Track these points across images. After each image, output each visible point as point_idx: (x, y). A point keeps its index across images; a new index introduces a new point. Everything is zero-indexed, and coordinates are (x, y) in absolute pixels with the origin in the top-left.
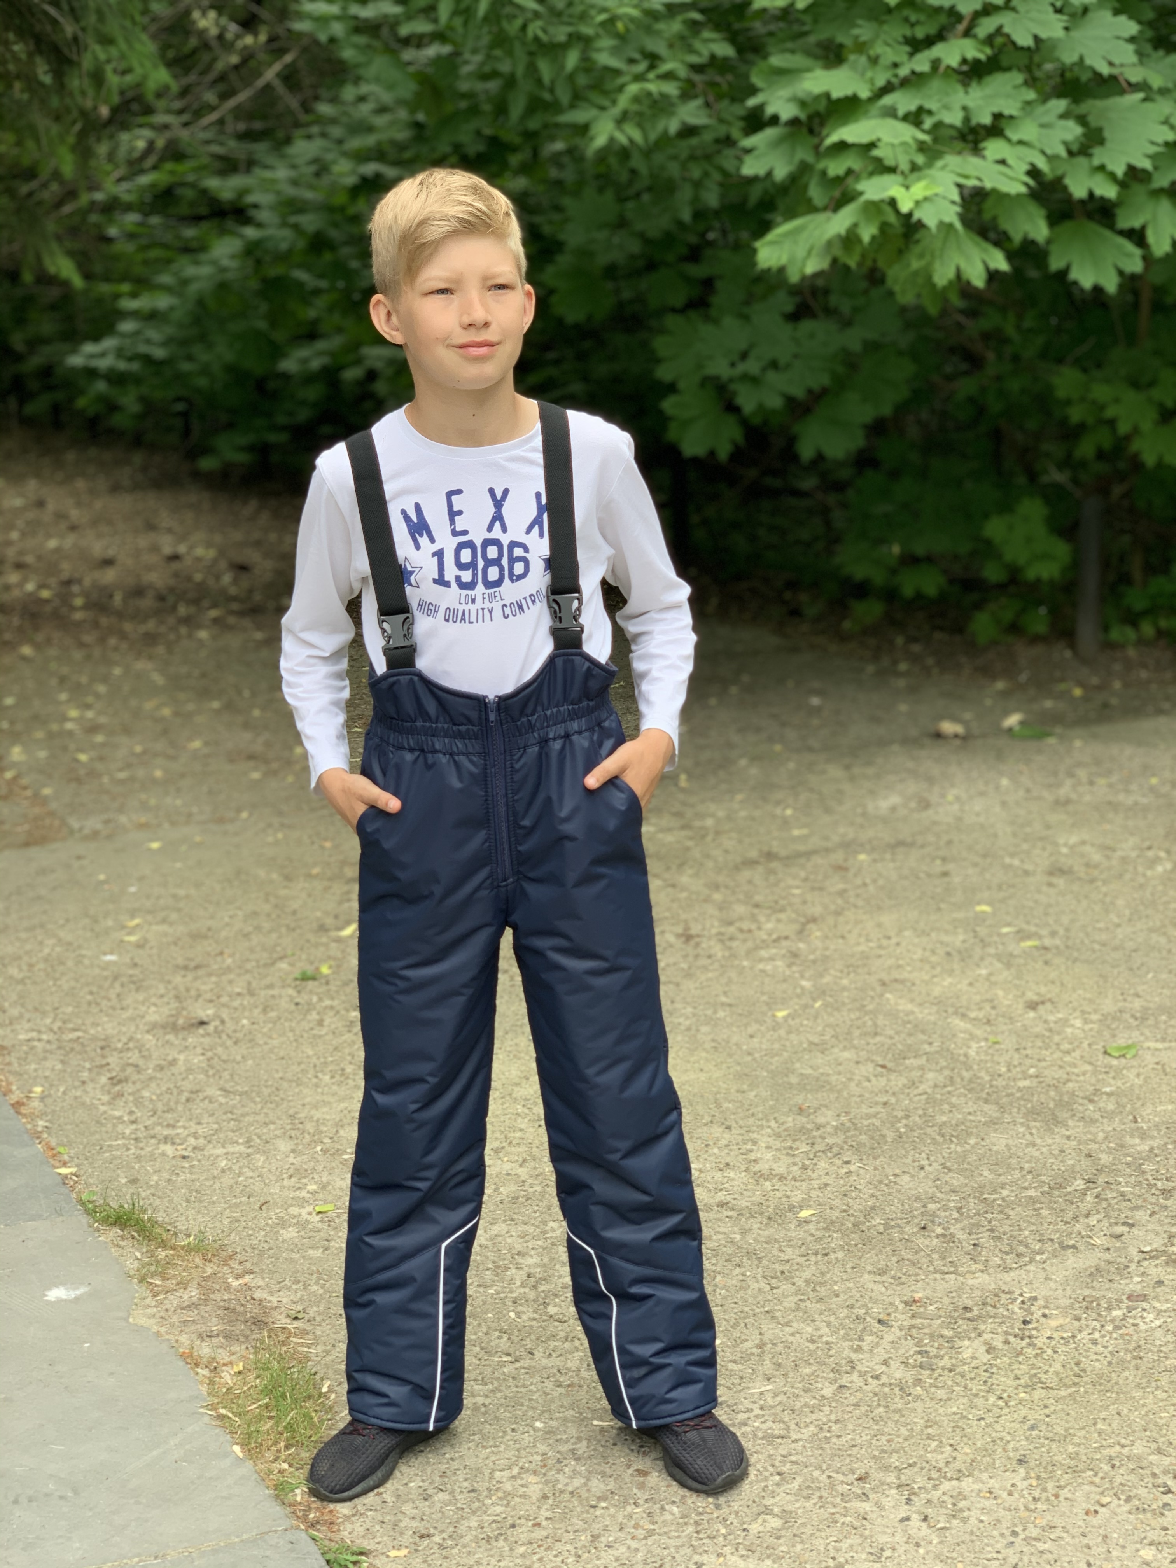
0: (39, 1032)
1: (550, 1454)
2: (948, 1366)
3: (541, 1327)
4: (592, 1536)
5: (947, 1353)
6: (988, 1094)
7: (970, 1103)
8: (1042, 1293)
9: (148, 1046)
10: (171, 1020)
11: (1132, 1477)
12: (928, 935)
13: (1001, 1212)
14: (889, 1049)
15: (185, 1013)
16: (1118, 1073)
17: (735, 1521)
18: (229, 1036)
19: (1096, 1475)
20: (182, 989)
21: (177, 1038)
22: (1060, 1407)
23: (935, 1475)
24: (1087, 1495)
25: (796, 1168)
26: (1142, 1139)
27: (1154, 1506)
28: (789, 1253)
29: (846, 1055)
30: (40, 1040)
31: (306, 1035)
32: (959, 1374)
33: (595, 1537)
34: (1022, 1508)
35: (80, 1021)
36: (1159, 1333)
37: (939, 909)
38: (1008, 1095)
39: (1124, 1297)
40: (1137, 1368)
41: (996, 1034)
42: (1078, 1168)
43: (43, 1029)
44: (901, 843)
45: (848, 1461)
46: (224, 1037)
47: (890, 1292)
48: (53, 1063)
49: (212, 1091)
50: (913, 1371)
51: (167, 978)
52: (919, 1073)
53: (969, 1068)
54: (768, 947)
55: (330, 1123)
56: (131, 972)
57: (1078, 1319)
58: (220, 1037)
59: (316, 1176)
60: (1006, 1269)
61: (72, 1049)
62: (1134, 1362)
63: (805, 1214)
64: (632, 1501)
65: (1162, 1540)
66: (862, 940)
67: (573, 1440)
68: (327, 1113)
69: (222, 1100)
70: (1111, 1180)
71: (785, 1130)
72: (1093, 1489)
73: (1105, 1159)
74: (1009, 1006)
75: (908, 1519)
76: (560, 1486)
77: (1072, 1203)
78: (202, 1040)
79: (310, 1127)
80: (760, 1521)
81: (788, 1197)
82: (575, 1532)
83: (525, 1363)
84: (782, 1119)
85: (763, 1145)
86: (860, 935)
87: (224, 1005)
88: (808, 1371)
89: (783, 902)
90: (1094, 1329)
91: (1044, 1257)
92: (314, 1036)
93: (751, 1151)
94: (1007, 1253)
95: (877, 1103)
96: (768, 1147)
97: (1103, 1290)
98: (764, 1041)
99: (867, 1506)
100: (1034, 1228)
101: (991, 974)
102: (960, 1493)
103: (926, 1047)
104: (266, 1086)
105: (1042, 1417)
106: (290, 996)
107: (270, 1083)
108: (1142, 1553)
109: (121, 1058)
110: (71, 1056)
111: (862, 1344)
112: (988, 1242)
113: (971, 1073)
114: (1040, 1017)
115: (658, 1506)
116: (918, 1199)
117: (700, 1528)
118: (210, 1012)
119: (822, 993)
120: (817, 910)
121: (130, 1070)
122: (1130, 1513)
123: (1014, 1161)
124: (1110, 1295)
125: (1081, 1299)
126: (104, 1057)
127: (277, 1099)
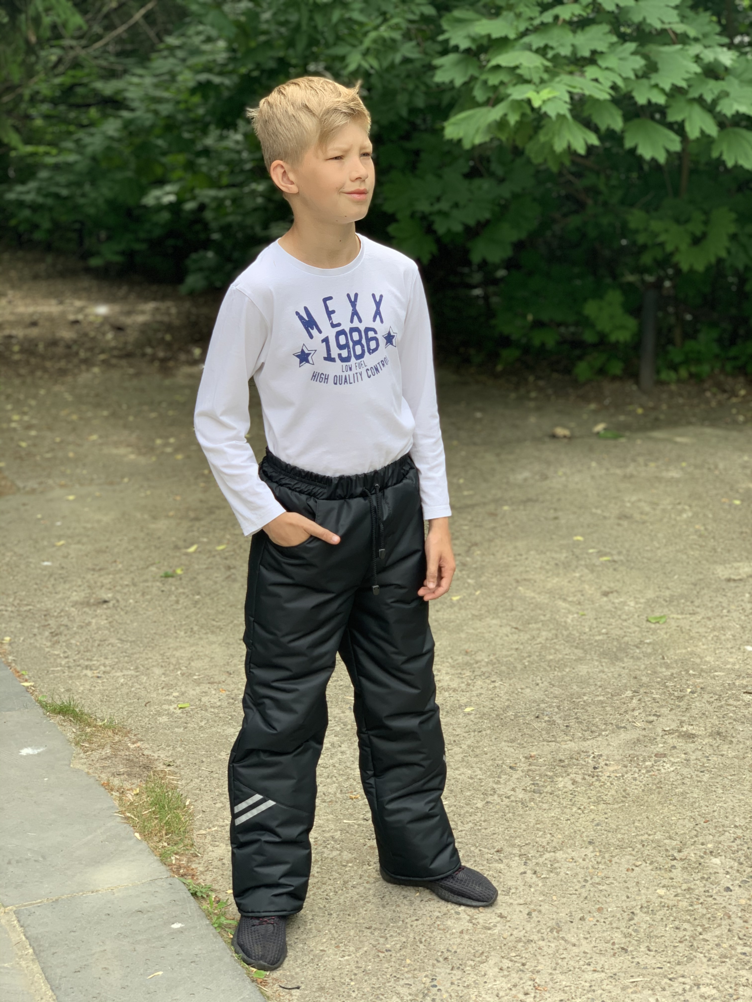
0: (6, 606)
1: (319, 838)
2: (550, 791)
5: (549, 785)
6: (578, 644)
7: (567, 649)
8: (605, 752)
9: (73, 614)
10: (86, 600)
11: (654, 851)
12: (545, 553)
13: (583, 708)
14: (520, 618)
15: (94, 596)
16: (654, 632)
18: (122, 609)
19: (633, 850)
20: (92, 582)
21: (90, 610)
22: (614, 814)
23: (541, 849)
24: (628, 861)
25: (463, 685)
26: (667, 668)
27: (666, 867)
28: (459, 731)
29: (494, 622)
30: (6, 611)
31: (169, 609)
32: (556, 796)
33: (345, 882)
34: (591, 867)
35: (30, 600)
36: (673, 774)
37: (552, 539)
38: (589, 644)
39: (653, 755)
40: (659, 793)
41: (583, 610)
42: (628, 684)
43: (8, 604)
44: (529, 500)
45: (491, 842)
46: (119, 610)
47: (517, 752)
48: (16, 624)
49: (113, 640)
50: (530, 794)
51: (82, 576)
53: (567, 629)
55: (185, 658)
56: (60, 572)
57: (626, 767)
58: (116, 610)
59: (178, 688)
60: (585, 740)
61: (27, 616)
62: (657, 790)
63: (468, 710)
64: (367, 863)
65: (669, 884)
66: (505, 556)
67: (332, 831)
68: (183, 653)
69: (119, 645)
70: (647, 691)
71: (458, 664)
72: (632, 857)
73: (645, 679)
74: (592, 594)
75: (525, 873)
76: (325, 855)
77: (624, 703)
78: (106, 611)
79: (173, 661)
81: (459, 700)
82: (334, 879)
84: (456, 657)
85: (444, 672)
86: (504, 553)
87: (118, 592)
88: (468, 794)
89: (457, 534)
90: (635, 772)
91: (607, 733)
92: (174, 610)
94: (585, 731)
95: (512, 649)
96: (447, 673)
97: (640, 751)
98: (446, 614)
99: (500, 867)
100: (601, 717)
101: (582, 576)
102: (555, 859)
103: (542, 618)
104: (146, 638)
105: (604, 819)
106: (158, 586)
107: (148, 636)
108: (658, 891)
109: (57, 621)
110: (26, 619)
111: (501, 780)
112: (575, 724)
113: (568, 632)
114: (610, 601)
116: (535, 701)
118: (110, 595)
119: (480, 586)
120: (478, 539)
121: (62, 628)
122: (652, 870)
123: (591, 681)
124: (645, 754)
125: (628, 756)
126: (46, 620)
127: (153, 645)
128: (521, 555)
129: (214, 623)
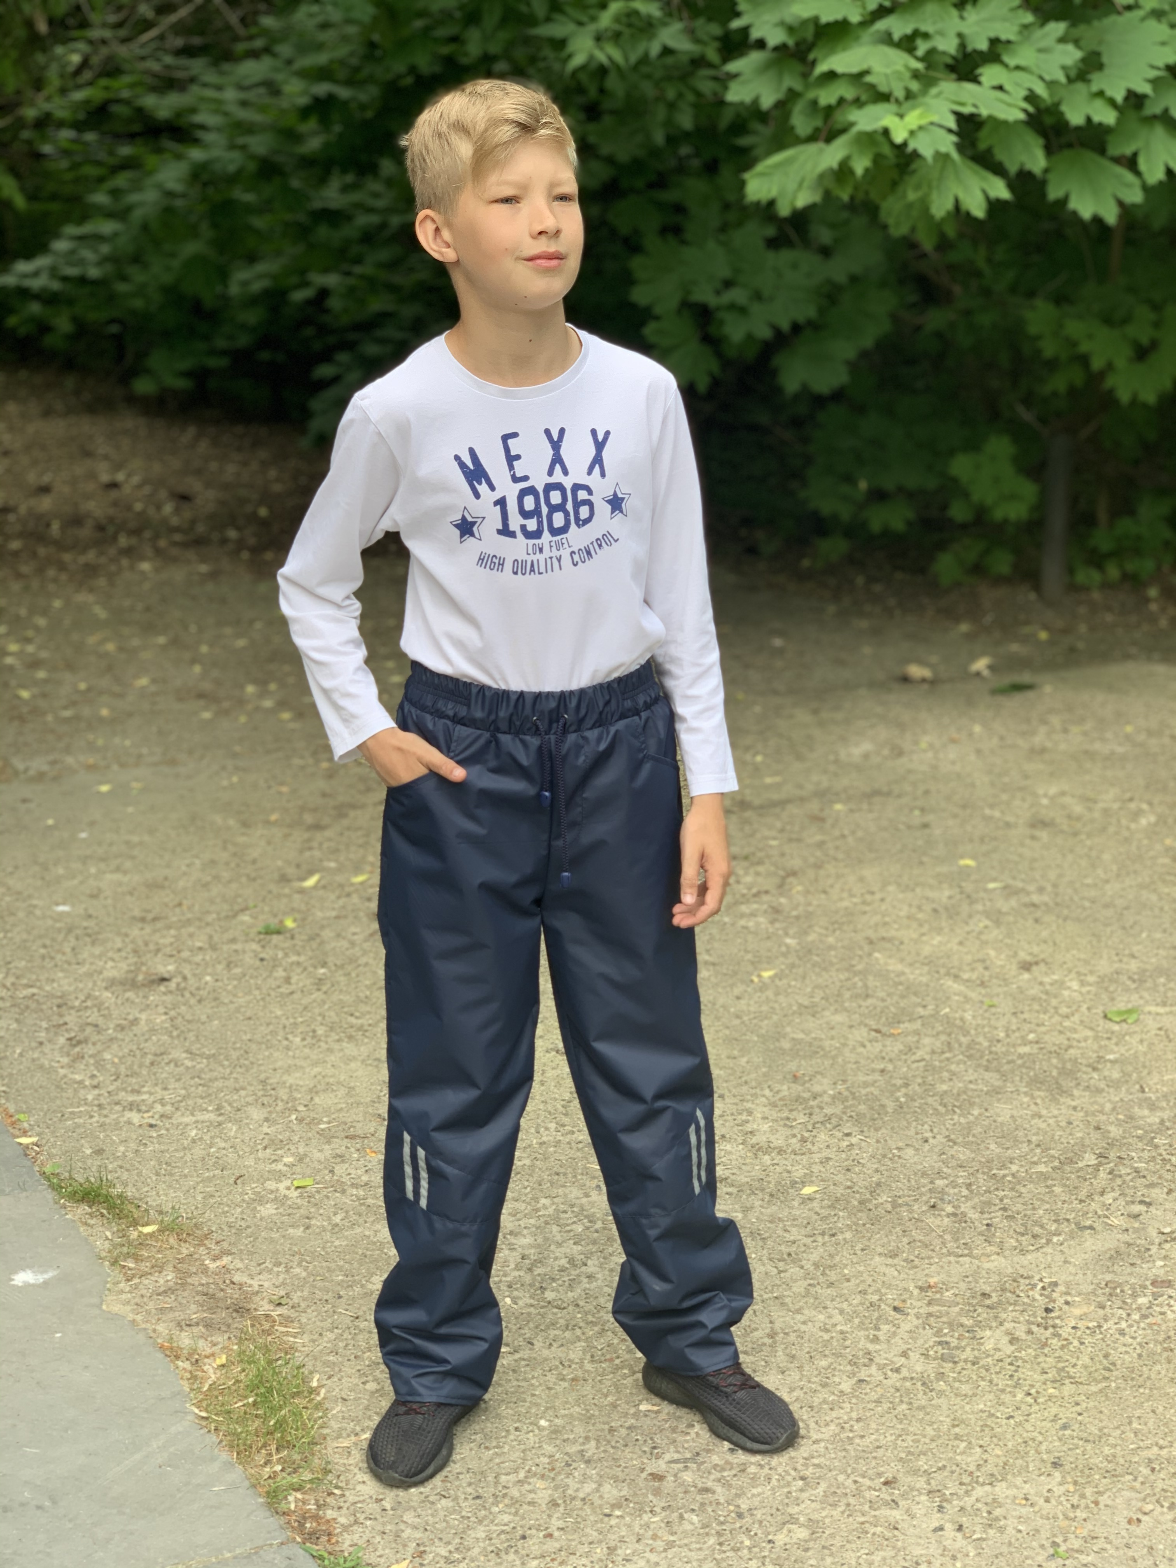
1: (557, 1456)
2: (971, 1358)
3: (539, 1314)
4: (608, 1548)
5: (968, 1345)
6: (988, 1061)
7: (971, 1071)
8: (1061, 1278)
9: (106, 1005)
10: (131, 976)
12: (913, 890)
13: (1012, 1189)
14: (882, 1012)
15: (144, 968)
16: (1120, 1039)
17: (759, 1532)
18: (192, 994)
19: (1135, 1479)
20: (140, 943)
21: (138, 997)
22: (1091, 1404)
23: (966, 1479)
24: (1128, 1503)
25: (794, 1140)
26: (1151, 1110)
28: (795, 1234)
29: (839, 1018)
31: (273, 994)
32: (984, 1367)
33: (612, 1550)
34: (1061, 1517)
37: (922, 863)
38: (1009, 1062)
39: (1148, 1283)
41: (991, 996)
42: (1088, 1142)
44: (877, 793)
45: (873, 1464)
46: (187, 995)
47: (902, 1276)
48: (8, 1022)
49: (178, 1054)
50: (935, 1364)
51: (124, 930)
52: (916, 1038)
53: (966, 1033)
54: (748, 902)
55: (303, 1089)
56: (85, 924)
57: (1103, 1307)
59: (293, 1148)
60: (1023, 1252)
61: (27, 1007)
62: (1165, 1354)
63: (808, 1190)
64: (648, 1509)
66: (845, 895)
67: (581, 1440)
68: (300, 1078)
69: (189, 1063)
70: (1123, 1154)
71: (781, 1099)
72: (1134, 1495)
73: (1115, 1131)
74: (1002, 967)
75: (941, 1529)
76: (570, 1492)
77: (1085, 1180)
78: (164, 998)
79: (283, 1094)
80: (785, 1531)
81: (789, 1172)
82: (591, 1543)
83: (525, 1353)
84: (777, 1087)
85: (759, 1115)
86: (842, 890)
87: (185, 961)
88: (823, 1363)
89: (760, 854)
90: (1120, 1318)
91: (1061, 1238)
92: (282, 995)
93: (747, 1122)
94: (1023, 1235)
95: (873, 1071)
96: (765, 1118)
97: (1125, 1274)
98: (752, 1002)
99: (896, 1515)
100: (1047, 1206)
102: (994, 1500)
103: (921, 1011)
104: (235, 1049)
105: (1074, 1415)
106: (254, 951)
107: (238, 1045)
109: (80, 1017)
110: (26, 1014)
111: (880, 1334)
112: (1001, 1222)
113: (969, 1038)
114: (1035, 979)
115: (676, 1514)
116: (924, 1174)
117: (722, 1539)
118: (171, 968)
119: (808, 952)
120: (796, 863)
121: (89, 1030)
122: (1174, 1521)
123: (1021, 1133)
124: (1133, 1281)
125: (1103, 1285)
126: (61, 1015)
127: (246, 1062)
128: (873, 893)
129: (352, 1020)
